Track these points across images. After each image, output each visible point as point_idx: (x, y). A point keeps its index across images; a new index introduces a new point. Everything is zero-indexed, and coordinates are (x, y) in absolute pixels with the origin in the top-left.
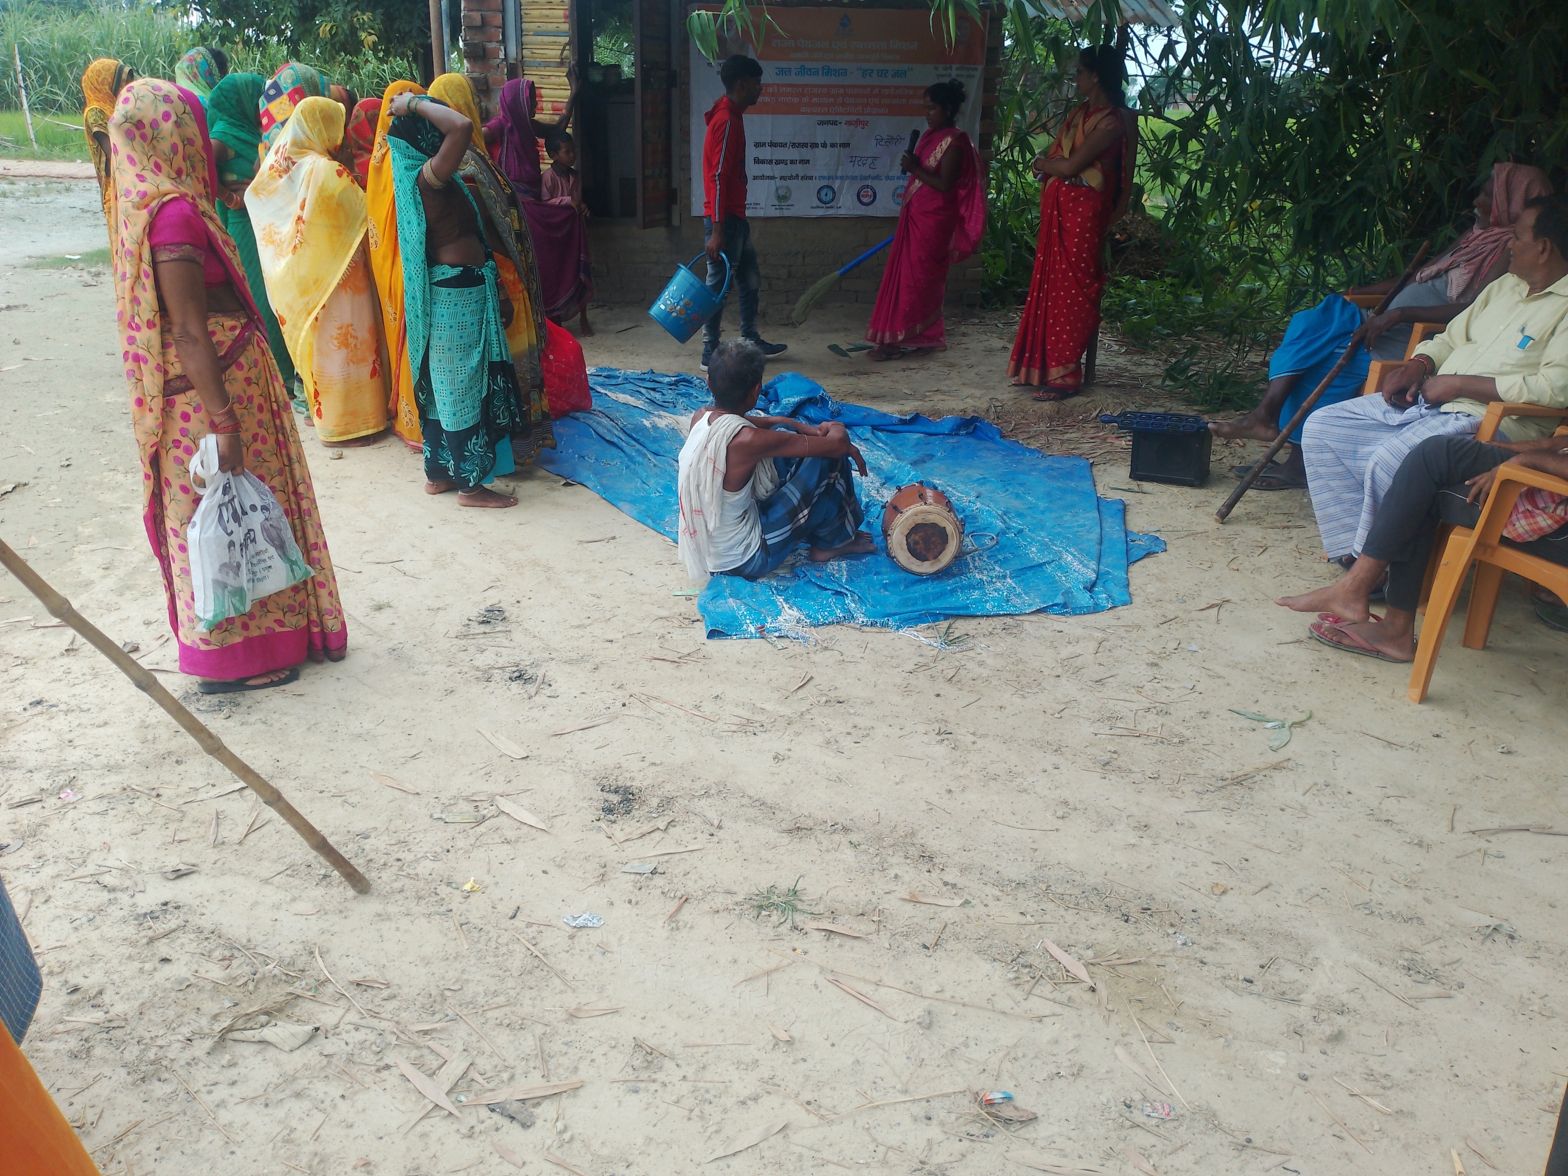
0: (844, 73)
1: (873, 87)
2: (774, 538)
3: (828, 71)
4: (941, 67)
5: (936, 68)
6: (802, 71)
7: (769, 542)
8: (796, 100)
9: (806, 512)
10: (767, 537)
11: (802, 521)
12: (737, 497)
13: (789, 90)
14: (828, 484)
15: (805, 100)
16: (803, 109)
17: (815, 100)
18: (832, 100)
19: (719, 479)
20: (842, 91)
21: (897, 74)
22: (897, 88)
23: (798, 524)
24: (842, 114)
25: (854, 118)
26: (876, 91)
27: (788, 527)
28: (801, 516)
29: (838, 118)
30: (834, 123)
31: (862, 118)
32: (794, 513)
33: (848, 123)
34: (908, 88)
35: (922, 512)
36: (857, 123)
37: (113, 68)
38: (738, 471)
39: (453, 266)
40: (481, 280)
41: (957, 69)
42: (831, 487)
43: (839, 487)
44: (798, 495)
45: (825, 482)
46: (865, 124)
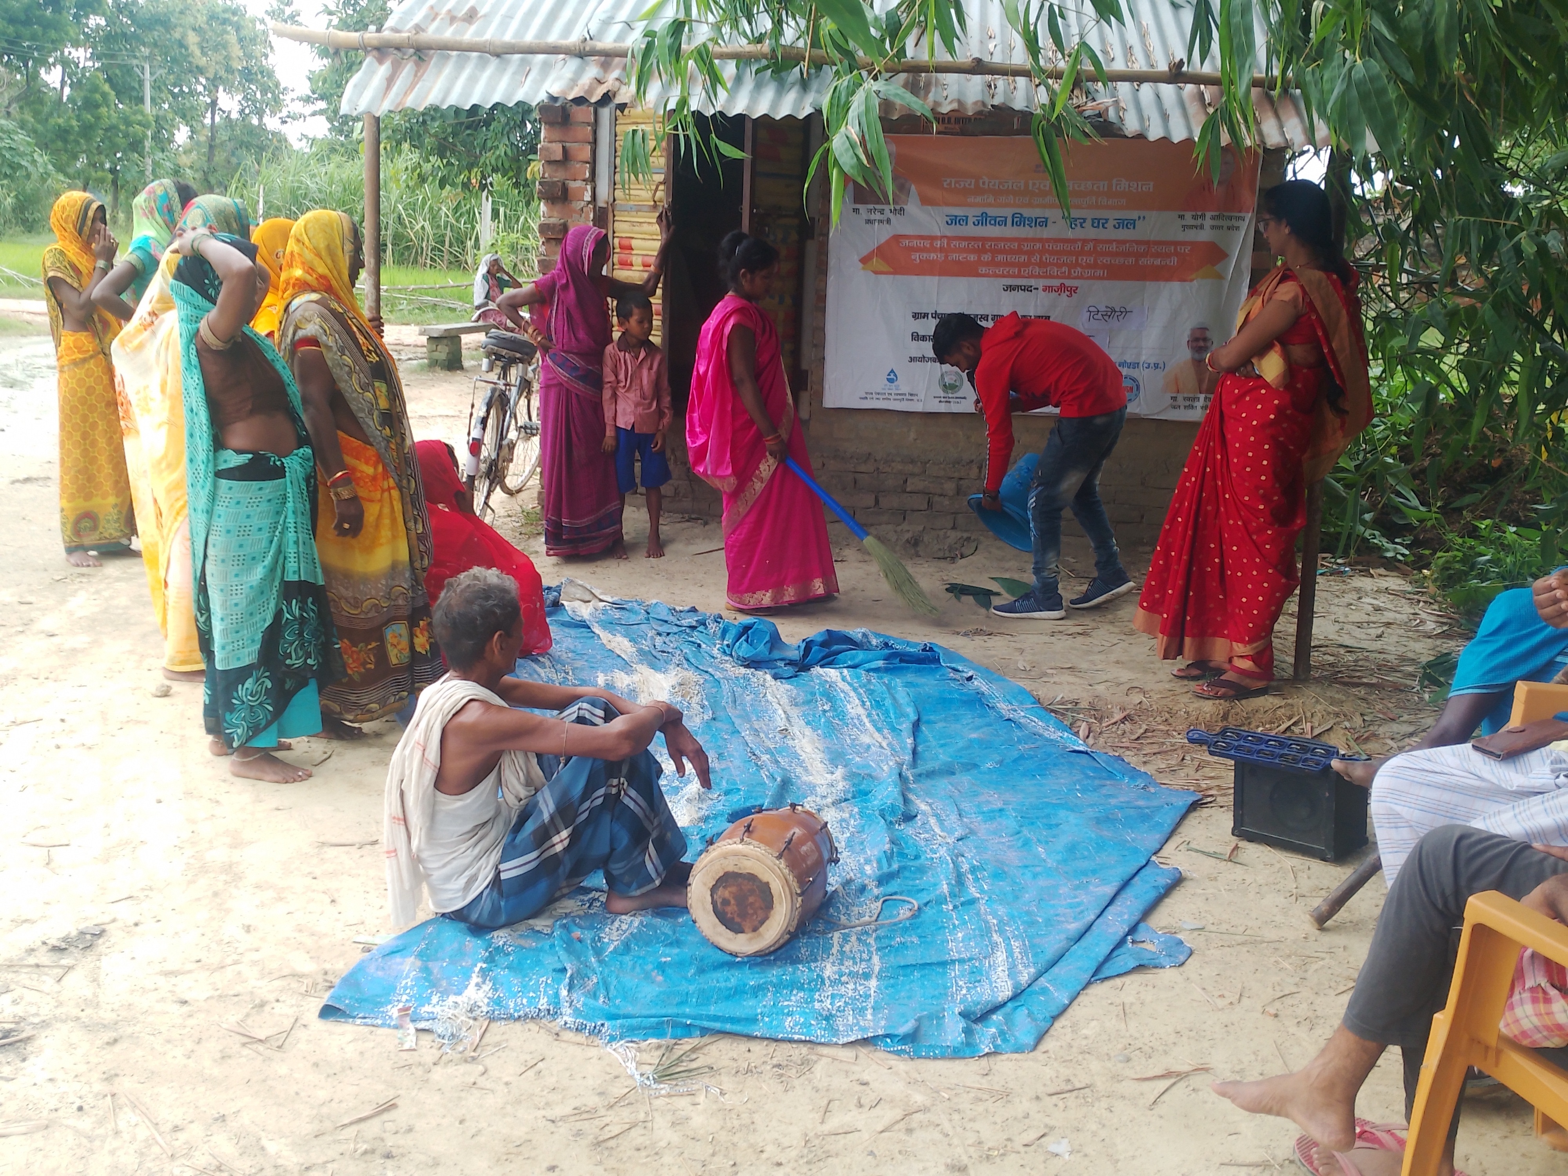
0: (1044, 223)
1: (1085, 241)
2: (512, 870)
3: (1019, 220)
4: (1188, 215)
5: (1181, 217)
6: (983, 220)
7: (503, 876)
8: (972, 257)
9: (565, 834)
10: (502, 867)
11: (559, 848)
12: (459, 804)
13: (964, 244)
14: (606, 796)
15: (987, 257)
16: (983, 270)
17: (1000, 258)
18: (1023, 258)
19: (429, 775)
20: (1038, 246)
21: (1122, 224)
22: (1124, 242)
23: (552, 852)
24: (1039, 277)
25: (1056, 283)
26: (1089, 246)
27: (534, 855)
28: (556, 839)
29: (1032, 282)
30: (1028, 289)
31: (1068, 283)
32: (544, 835)
33: (1046, 289)
34: (1138, 242)
35: (736, 854)
36: (1062, 288)
37: (79, 203)
38: (458, 767)
39: (239, 452)
40: (279, 473)
41: (1213, 218)
42: (613, 801)
43: (627, 801)
44: (552, 807)
45: (602, 791)
46: (1072, 290)
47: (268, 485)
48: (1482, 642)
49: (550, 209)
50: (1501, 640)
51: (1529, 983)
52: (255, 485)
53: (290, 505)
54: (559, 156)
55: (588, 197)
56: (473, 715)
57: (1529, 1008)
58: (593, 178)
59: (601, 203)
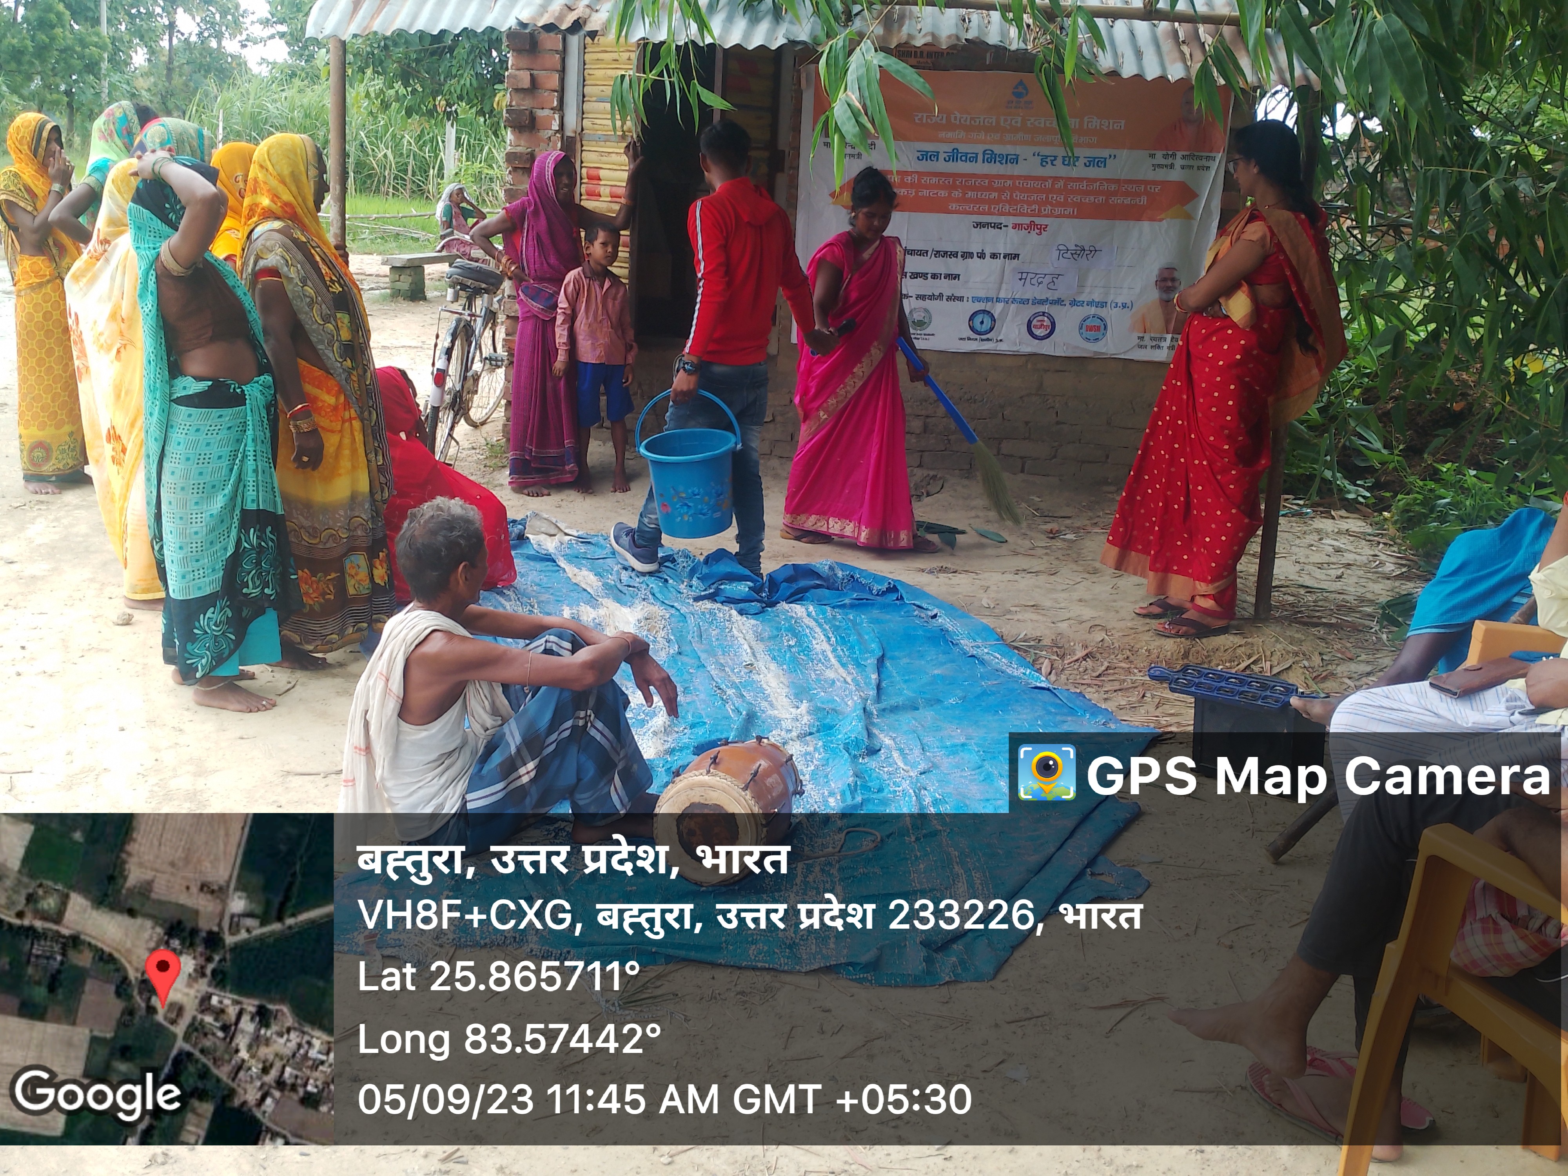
0: (1015, 160)
1: (1056, 179)
2: (478, 801)
3: (991, 157)
4: (1159, 154)
5: (1152, 156)
6: (954, 155)
7: (470, 806)
8: (943, 193)
9: (531, 765)
10: (469, 797)
11: (525, 779)
12: (424, 734)
13: (934, 180)
14: (574, 727)
15: (956, 194)
16: (954, 206)
17: (970, 194)
18: (995, 195)
19: (392, 706)
20: (1009, 183)
21: (1093, 162)
22: (1095, 180)
23: (518, 783)
24: (1009, 214)
25: (1026, 220)
26: (1060, 184)
27: (500, 786)
28: (522, 771)
29: (1002, 219)
30: (998, 226)
31: (1038, 220)
32: (510, 767)
33: (1018, 227)
34: (1108, 181)
35: (702, 785)
36: (1031, 226)
37: (34, 124)
38: (422, 697)
39: (198, 379)
40: (239, 400)
41: (1184, 157)
42: (580, 733)
43: (593, 732)
44: (518, 739)
45: (569, 724)
46: (1042, 229)
47: (228, 412)
48: (1441, 582)
49: (517, 138)
50: (1460, 581)
51: (1480, 914)
52: (215, 412)
53: (250, 433)
54: (526, 83)
55: (555, 126)
56: (436, 645)
57: (1479, 938)
58: (561, 107)
59: (569, 133)
